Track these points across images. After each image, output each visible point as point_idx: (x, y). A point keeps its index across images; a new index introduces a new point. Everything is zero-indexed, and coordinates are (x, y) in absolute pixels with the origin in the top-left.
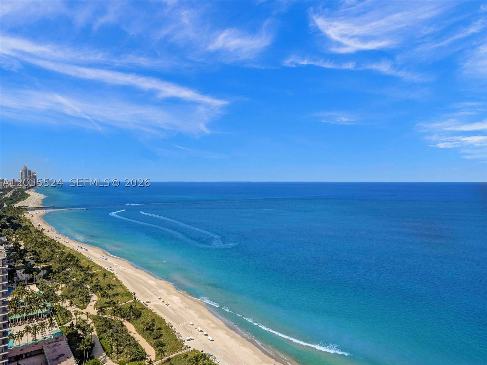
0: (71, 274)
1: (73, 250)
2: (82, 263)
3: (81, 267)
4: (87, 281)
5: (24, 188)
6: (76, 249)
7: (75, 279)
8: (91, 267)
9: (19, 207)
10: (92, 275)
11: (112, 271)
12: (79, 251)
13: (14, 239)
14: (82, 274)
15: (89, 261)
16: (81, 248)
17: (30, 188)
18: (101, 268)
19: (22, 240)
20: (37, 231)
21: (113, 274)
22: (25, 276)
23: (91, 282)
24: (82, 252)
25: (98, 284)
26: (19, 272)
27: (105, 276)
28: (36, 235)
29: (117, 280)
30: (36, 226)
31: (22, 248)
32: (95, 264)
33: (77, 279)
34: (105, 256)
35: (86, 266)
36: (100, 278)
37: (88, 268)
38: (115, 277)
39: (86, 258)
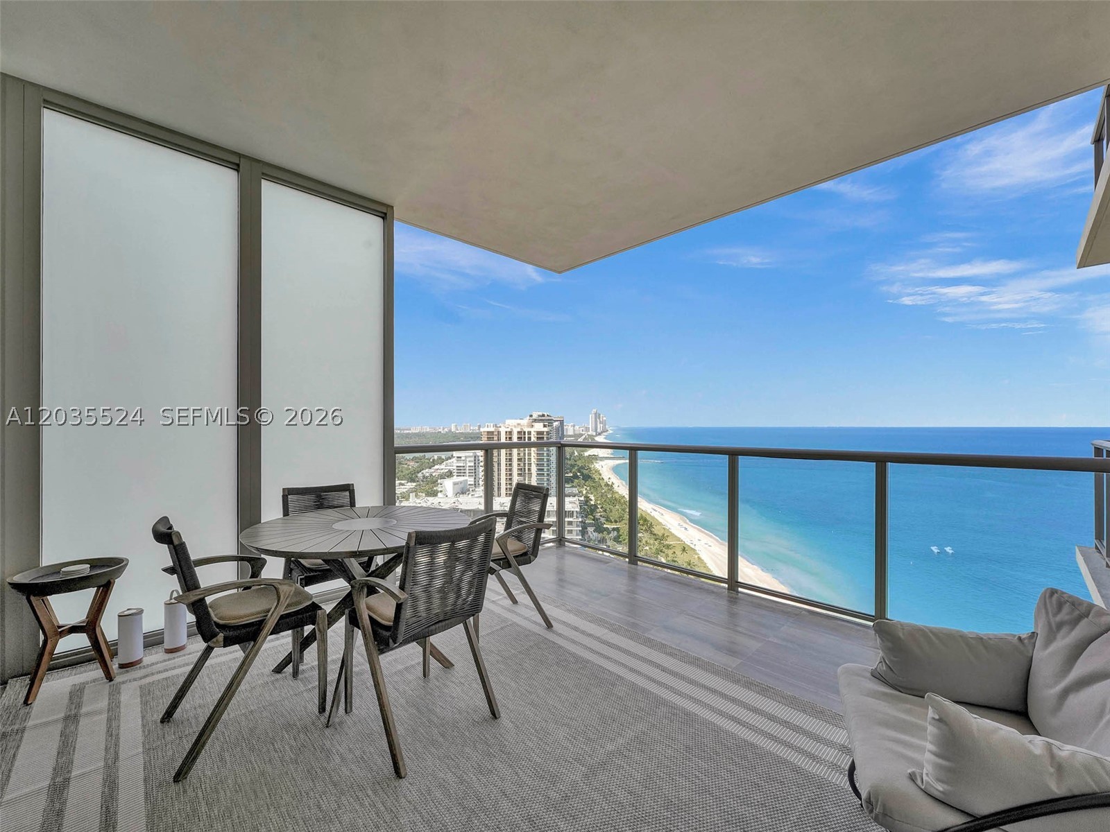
0: (644, 542)
1: (645, 512)
2: (656, 530)
3: (655, 534)
4: (662, 554)
5: (594, 434)
6: (649, 512)
7: (647, 548)
8: (667, 536)
9: (589, 455)
10: (668, 547)
11: (693, 547)
12: (652, 514)
13: (584, 492)
14: (656, 543)
15: (664, 528)
16: (655, 510)
17: (600, 434)
18: (679, 539)
19: (592, 493)
20: (607, 485)
21: (694, 550)
22: (596, 534)
23: (667, 556)
24: (656, 515)
25: (675, 559)
26: (590, 529)
27: (684, 550)
28: (606, 489)
29: (699, 558)
30: (606, 479)
31: (592, 503)
32: (671, 532)
33: (650, 548)
34: (685, 525)
35: (660, 534)
36: (679, 552)
37: (663, 537)
38: (697, 554)
39: (660, 524)
